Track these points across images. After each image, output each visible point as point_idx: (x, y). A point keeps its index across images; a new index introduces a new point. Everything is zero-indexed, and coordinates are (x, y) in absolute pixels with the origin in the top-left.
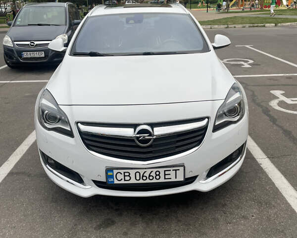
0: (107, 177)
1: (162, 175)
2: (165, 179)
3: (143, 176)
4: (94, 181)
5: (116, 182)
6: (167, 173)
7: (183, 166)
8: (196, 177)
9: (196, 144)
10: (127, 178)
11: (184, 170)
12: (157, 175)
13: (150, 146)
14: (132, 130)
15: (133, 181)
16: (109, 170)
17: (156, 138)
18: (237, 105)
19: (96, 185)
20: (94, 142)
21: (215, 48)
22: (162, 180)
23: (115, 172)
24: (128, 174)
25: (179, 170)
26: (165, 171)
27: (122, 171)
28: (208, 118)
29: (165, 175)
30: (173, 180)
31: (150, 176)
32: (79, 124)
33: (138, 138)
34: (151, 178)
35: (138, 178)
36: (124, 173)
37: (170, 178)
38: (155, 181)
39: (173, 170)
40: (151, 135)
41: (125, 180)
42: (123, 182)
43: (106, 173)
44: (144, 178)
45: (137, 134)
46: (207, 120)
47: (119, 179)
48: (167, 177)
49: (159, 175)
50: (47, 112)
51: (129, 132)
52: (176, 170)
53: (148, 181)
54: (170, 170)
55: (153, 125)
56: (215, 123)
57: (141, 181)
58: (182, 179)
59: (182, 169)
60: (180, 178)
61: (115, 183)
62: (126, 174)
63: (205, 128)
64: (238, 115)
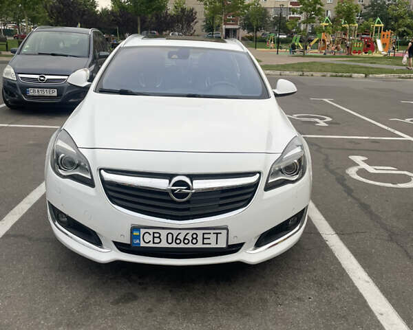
0: (133, 237)
1: (200, 238)
2: (203, 243)
3: (176, 239)
4: (116, 243)
5: (143, 244)
6: (206, 236)
7: (226, 228)
8: (242, 245)
9: (243, 203)
10: (157, 240)
11: (228, 234)
12: (193, 238)
13: (188, 202)
14: (168, 181)
15: (164, 244)
16: (135, 228)
17: (195, 193)
18: (296, 161)
19: (117, 248)
20: (119, 194)
21: (276, 95)
22: (200, 245)
23: (143, 231)
24: (158, 235)
25: (221, 233)
26: (204, 234)
27: (151, 231)
28: (260, 173)
29: (204, 238)
30: (213, 245)
31: (185, 239)
32: (102, 171)
33: (173, 191)
34: (186, 241)
35: (170, 241)
36: (154, 233)
37: (210, 244)
38: (190, 245)
39: (214, 233)
40: (189, 188)
41: (154, 243)
42: (151, 245)
43: (132, 233)
44: (178, 241)
45: (173, 186)
46: (258, 175)
47: (147, 241)
48: (206, 241)
49: (196, 238)
50: (63, 155)
51: (163, 184)
52: (217, 234)
53: (182, 245)
54: (210, 233)
55: (193, 177)
56: (267, 180)
57: (174, 245)
58: (225, 246)
59: (225, 231)
60: (222, 244)
61: (141, 245)
62: (156, 235)
63: (255, 186)
64: (297, 174)
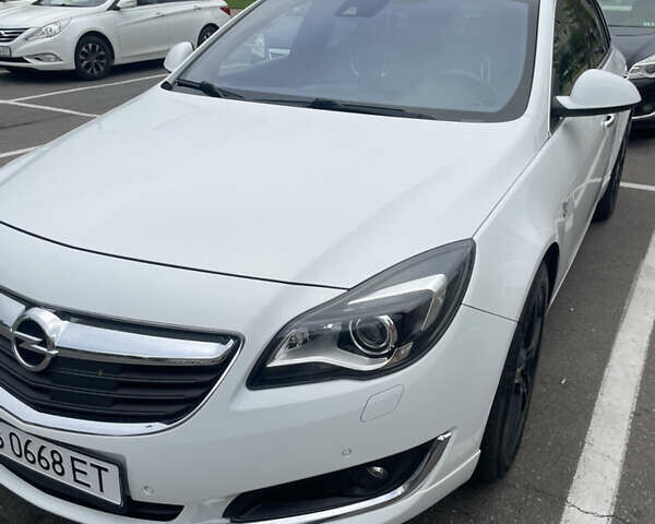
2: (76, 480)
3: (26, 451)
6: (78, 466)
7: (117, 462)
8: (176, 509)
12: (55, 461)
15: (9, 453)
17: (56, 356)
18: (386, 318)
25: (106, 470)
26: (72, 459)
29: (75, 470)
30: (96, 492)
31: (40, 456)
33: (17, 340)
34: (44, 463)
35: (17, 450)
37: (88, 486)
38: (52, 474)
39: (92, 465)
40: (45, 342)
44: (30, 457)
45: (18, 328)
46: (229, 342)
49: (60, 463)
52: (100, 469)
53: (38, 469)
54: (85, 463)
57: (25, 462)
58: (117, 501)
59: (114, 470)
60: (113, 496)
64: (388, 355)
